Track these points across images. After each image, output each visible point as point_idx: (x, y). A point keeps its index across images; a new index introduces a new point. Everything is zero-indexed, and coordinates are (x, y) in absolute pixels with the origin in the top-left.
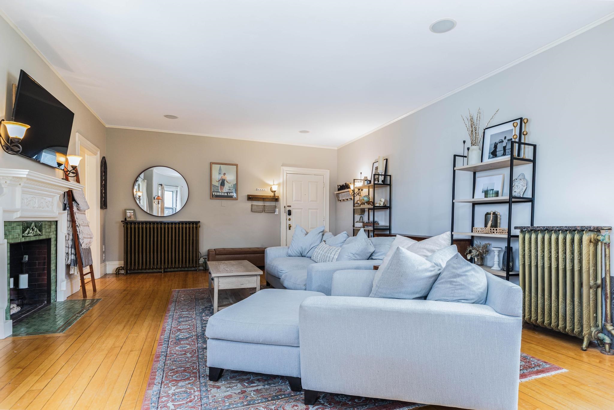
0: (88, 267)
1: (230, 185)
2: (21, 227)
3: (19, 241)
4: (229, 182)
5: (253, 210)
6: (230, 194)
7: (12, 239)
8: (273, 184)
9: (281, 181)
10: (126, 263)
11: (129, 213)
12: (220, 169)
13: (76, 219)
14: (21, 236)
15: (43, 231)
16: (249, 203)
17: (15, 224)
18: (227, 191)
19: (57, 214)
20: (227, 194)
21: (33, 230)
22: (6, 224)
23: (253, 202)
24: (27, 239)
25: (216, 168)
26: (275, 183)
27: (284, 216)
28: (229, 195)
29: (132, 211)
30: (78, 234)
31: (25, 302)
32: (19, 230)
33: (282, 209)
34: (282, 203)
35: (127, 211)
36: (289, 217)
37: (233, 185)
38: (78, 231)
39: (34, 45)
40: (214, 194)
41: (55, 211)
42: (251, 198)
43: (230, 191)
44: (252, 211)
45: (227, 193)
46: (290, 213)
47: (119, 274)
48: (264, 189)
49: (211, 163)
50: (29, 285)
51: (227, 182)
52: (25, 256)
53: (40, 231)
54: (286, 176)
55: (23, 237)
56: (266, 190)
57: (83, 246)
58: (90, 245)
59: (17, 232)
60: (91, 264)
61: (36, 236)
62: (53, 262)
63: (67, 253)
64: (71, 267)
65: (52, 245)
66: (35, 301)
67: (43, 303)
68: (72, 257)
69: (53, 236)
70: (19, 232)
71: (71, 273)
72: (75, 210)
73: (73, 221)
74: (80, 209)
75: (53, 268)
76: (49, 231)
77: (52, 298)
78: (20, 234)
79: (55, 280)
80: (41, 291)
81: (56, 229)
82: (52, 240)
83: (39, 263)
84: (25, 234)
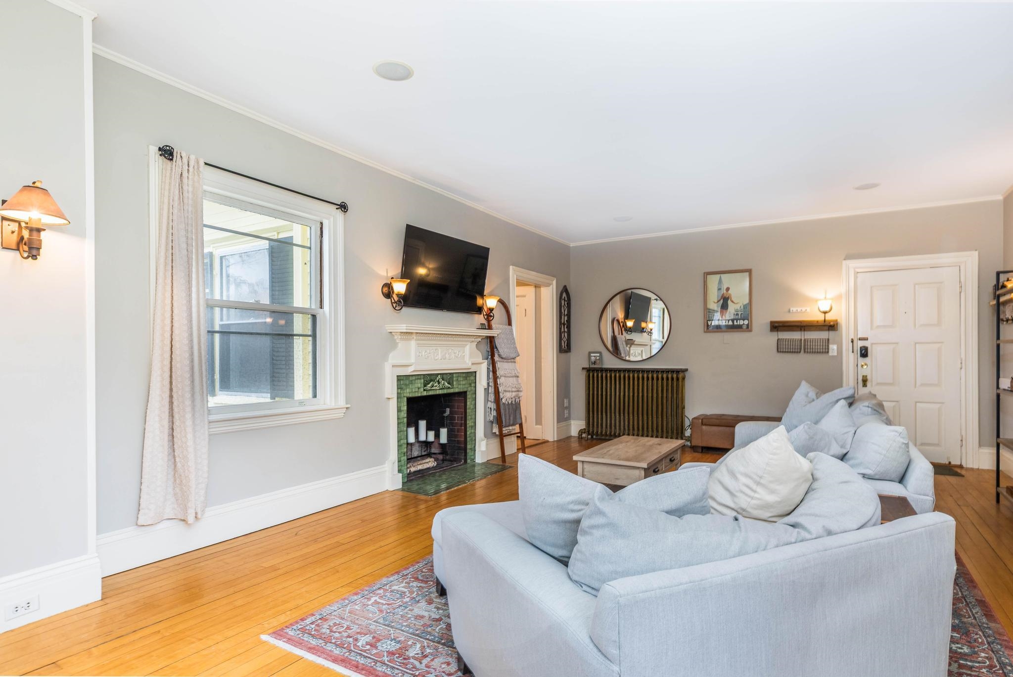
0: (518, 426)
1: (738, 307)
2: (422, 381)
3: (420, 395)
4: (736, 302)
5: (782, 348)
6: (737, 322)
7: (409, 393)
8: (823, 296)
9: (842, 289)
10: (588, 424)
11: (593, 358)
12: (720, 281)
13: (497, 369)
14: (422, 389)
15: (455, 383)
16: (774, 337)
17: (414, 378)
18: (732, 317)
19: (470, 364)
20: (733, 322)
21: (439, 383)
22: (399, 378)
23: (779, 333)
24: (431, 393)
25: (713, 281)
26: (828, 296)
27: (850, 359)
28: (735, 323)
29: (598, 355)
30: (498, 387)
31: (448, 457)
32: (419, 383)
33: (846, 345)
34: (847, 332)
35: (592, 355)
36: (862, 361)
37: (742, 307)
38: (499, 383)
39: (439, 189)
40: (709, 324)
41: (467, 362)
42: (776, 327)
43: (737, 317)
44: (779, 350)
45: (733, 320)
46: (864, 353)
47: (582, 438)
48: (804, 310)
49: (704, 273)
50: (448, 440)
51: (732, 302)
52: (447, 409)
53: (449, 383)
54: (856, 278)
55: (424, 390)
56: (808, 310)
57: (504, 401)
58: (518, 400)
59: (416, 385)
60: (520, 422)
61: (444, 389)
62: (470, 417)
63: (491, 408)
64: (494, 425)
65: (469, 398)
66: (455, 458)
67: (460, 461)
68: (494, 413)
69: (469, 389)
70: (419, 385)
71: (493, 431)
72: (496, 358)
73: (494, 372)
74: (504, 356)
75: (470, 425)
76: (464, 383)
77: (468, 457)
78: (421, 388)
79: (474, 438)
80: (459, 448)
81: (474, 381)
82: (468, 393)
83: (458, 417)
84: (427, 387)
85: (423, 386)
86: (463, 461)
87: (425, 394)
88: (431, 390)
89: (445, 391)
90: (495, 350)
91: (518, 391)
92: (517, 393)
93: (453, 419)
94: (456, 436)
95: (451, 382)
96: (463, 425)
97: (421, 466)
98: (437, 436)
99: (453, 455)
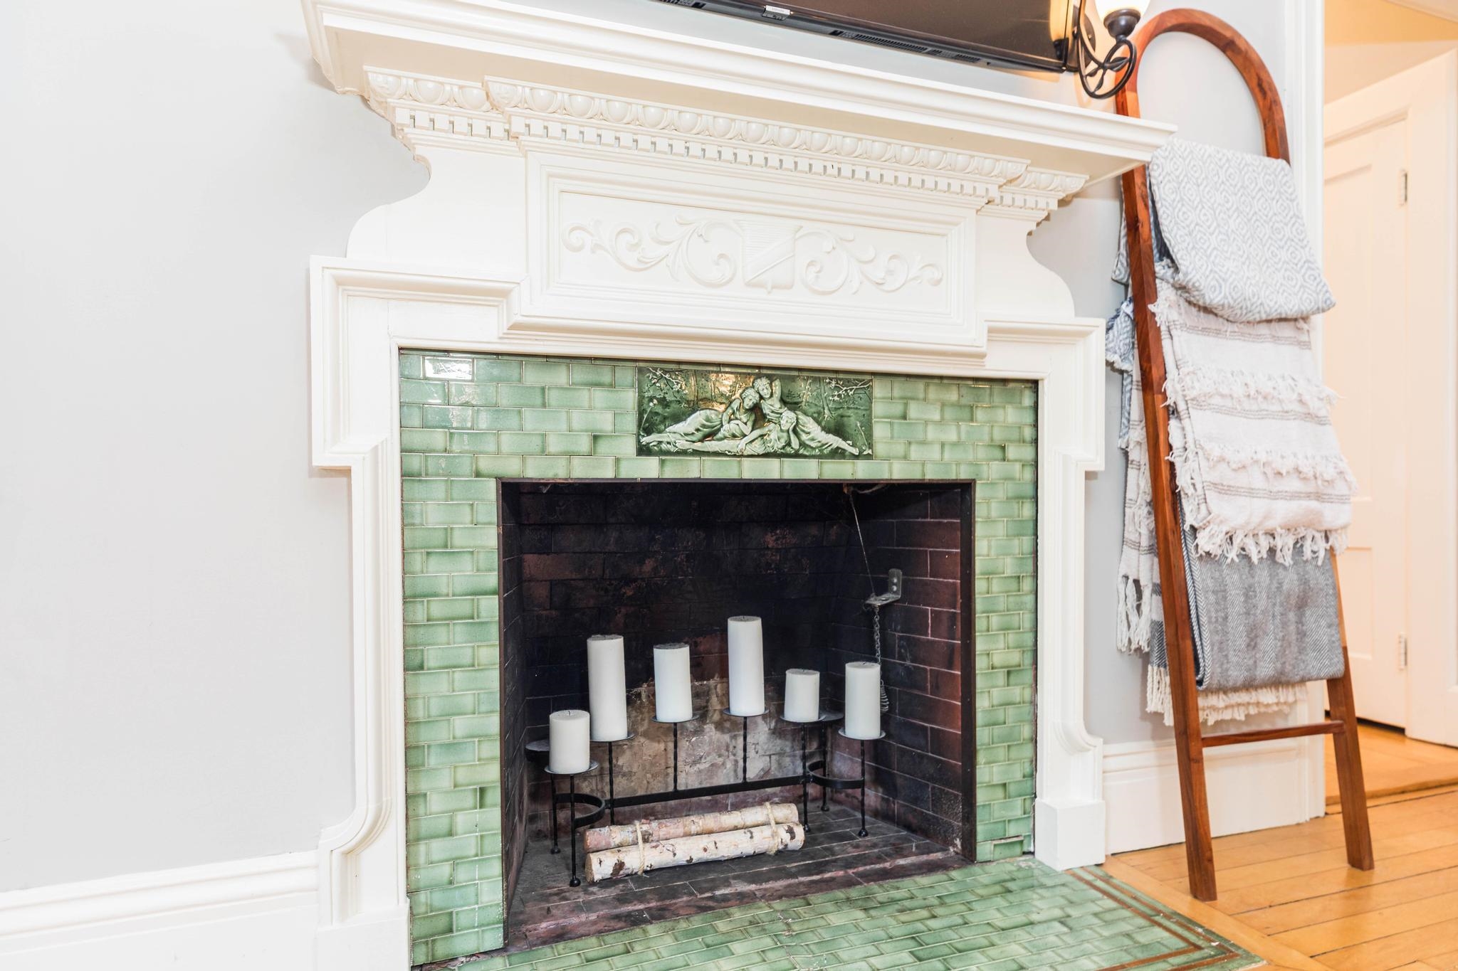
2: (628, 395)
3: (607, 476)
7: (523, 458)
13: (1171, 370)
14: (628, 447)
15: (879, 432)
17: (562, 377)
24: (697, 472)
32: (605, 409)
41: (957, 315)
57: (1206, 542)
58: (1321, 546)
59: (578, 419)
60: (1336, 669)
61: (796, 455)
62: (995, 620)
63: (1137, 582)
64: (1153, 670)
65: (989, 520)
66: (926, 818)
67: (947, 843)
68: (1153, 608)
69: (994, 470)
70: (605, 422)
71: (1151, 708)
72: (1165, 307)
73: (1151, 383)
74: (1212, 297)
75: (997, 659)
76: (953, 437)
77: (980, 828)
78: (615, 435)
79: (1026, 731)
80: (942, 774)
81: (1028, 433)
82: (980, 493)
83: (936, 615)
84: (664, 437)
85: (630, 423)
86: (958, 842)
87: (649, 469)
88: (696, 453)
89: (808, 470)
90: (1160, 268)
91: (1319, 497)
92: (1314, 504)
93: (914, 622)
94: (930, 711)
95: (854, 421)
96: (958, 659)
97: (705, 841)
98: (833, 696)
99: (916, 801)
